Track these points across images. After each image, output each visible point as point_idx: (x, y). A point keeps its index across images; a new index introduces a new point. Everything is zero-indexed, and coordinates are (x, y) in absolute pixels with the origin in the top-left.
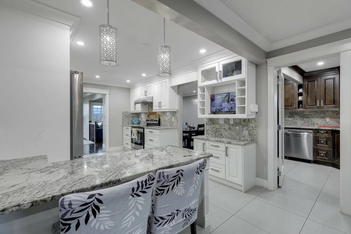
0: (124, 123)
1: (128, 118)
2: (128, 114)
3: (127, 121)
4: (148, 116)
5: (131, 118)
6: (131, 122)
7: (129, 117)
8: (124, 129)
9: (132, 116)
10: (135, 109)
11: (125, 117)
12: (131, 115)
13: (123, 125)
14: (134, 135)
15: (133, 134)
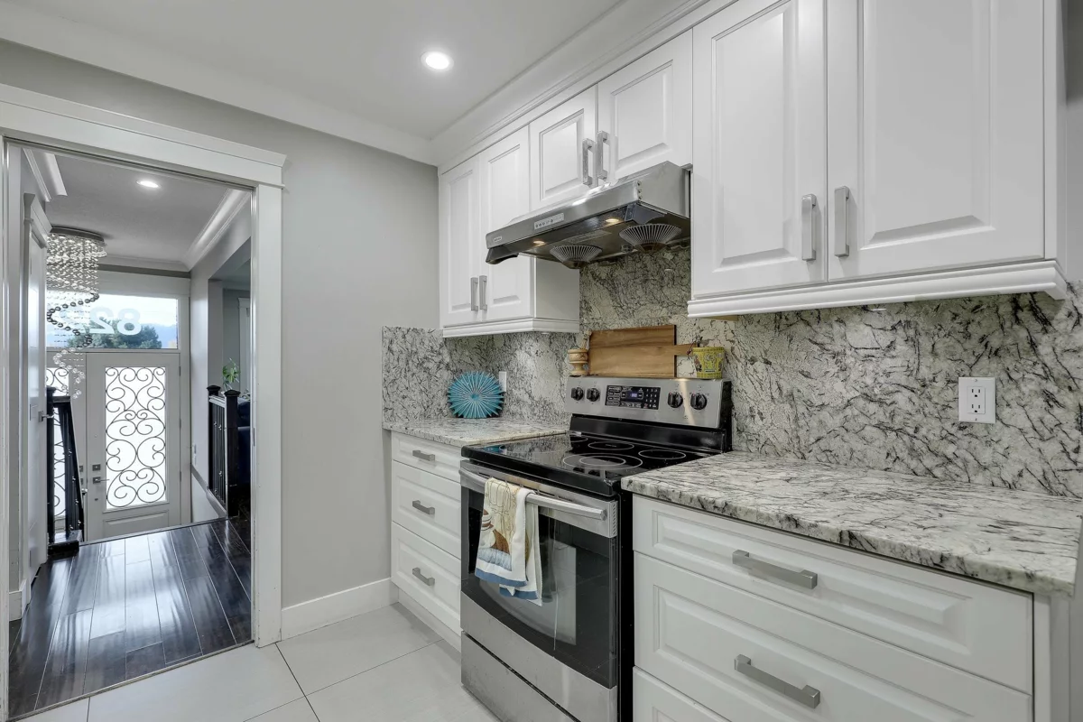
0: (401, 413)
1: (423, 376)
2: (422, 343)
3: (416, 396)
4: (587, 356)
5: (446, 375)
6: (443, 401)
7: (431, 365)
8: (395, 454)
9: (447, 360)
10: (478, 305)
11: (402, 364)
12: (445, 352)
13: (388, 425)
14: (501, 545)
15: (487, 539)
